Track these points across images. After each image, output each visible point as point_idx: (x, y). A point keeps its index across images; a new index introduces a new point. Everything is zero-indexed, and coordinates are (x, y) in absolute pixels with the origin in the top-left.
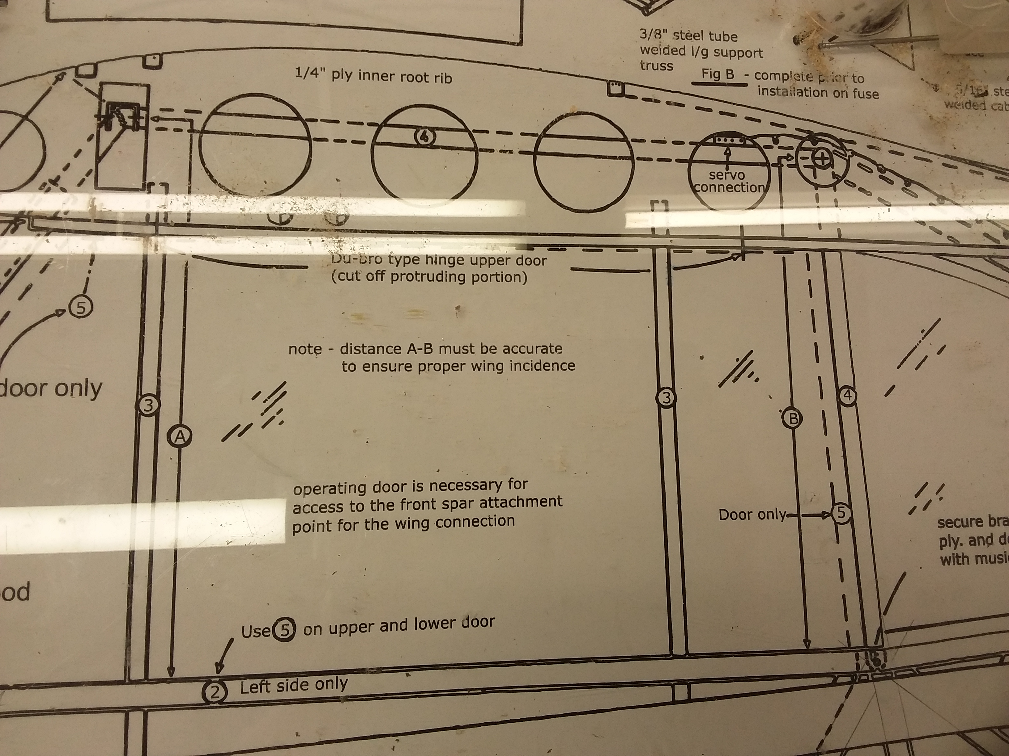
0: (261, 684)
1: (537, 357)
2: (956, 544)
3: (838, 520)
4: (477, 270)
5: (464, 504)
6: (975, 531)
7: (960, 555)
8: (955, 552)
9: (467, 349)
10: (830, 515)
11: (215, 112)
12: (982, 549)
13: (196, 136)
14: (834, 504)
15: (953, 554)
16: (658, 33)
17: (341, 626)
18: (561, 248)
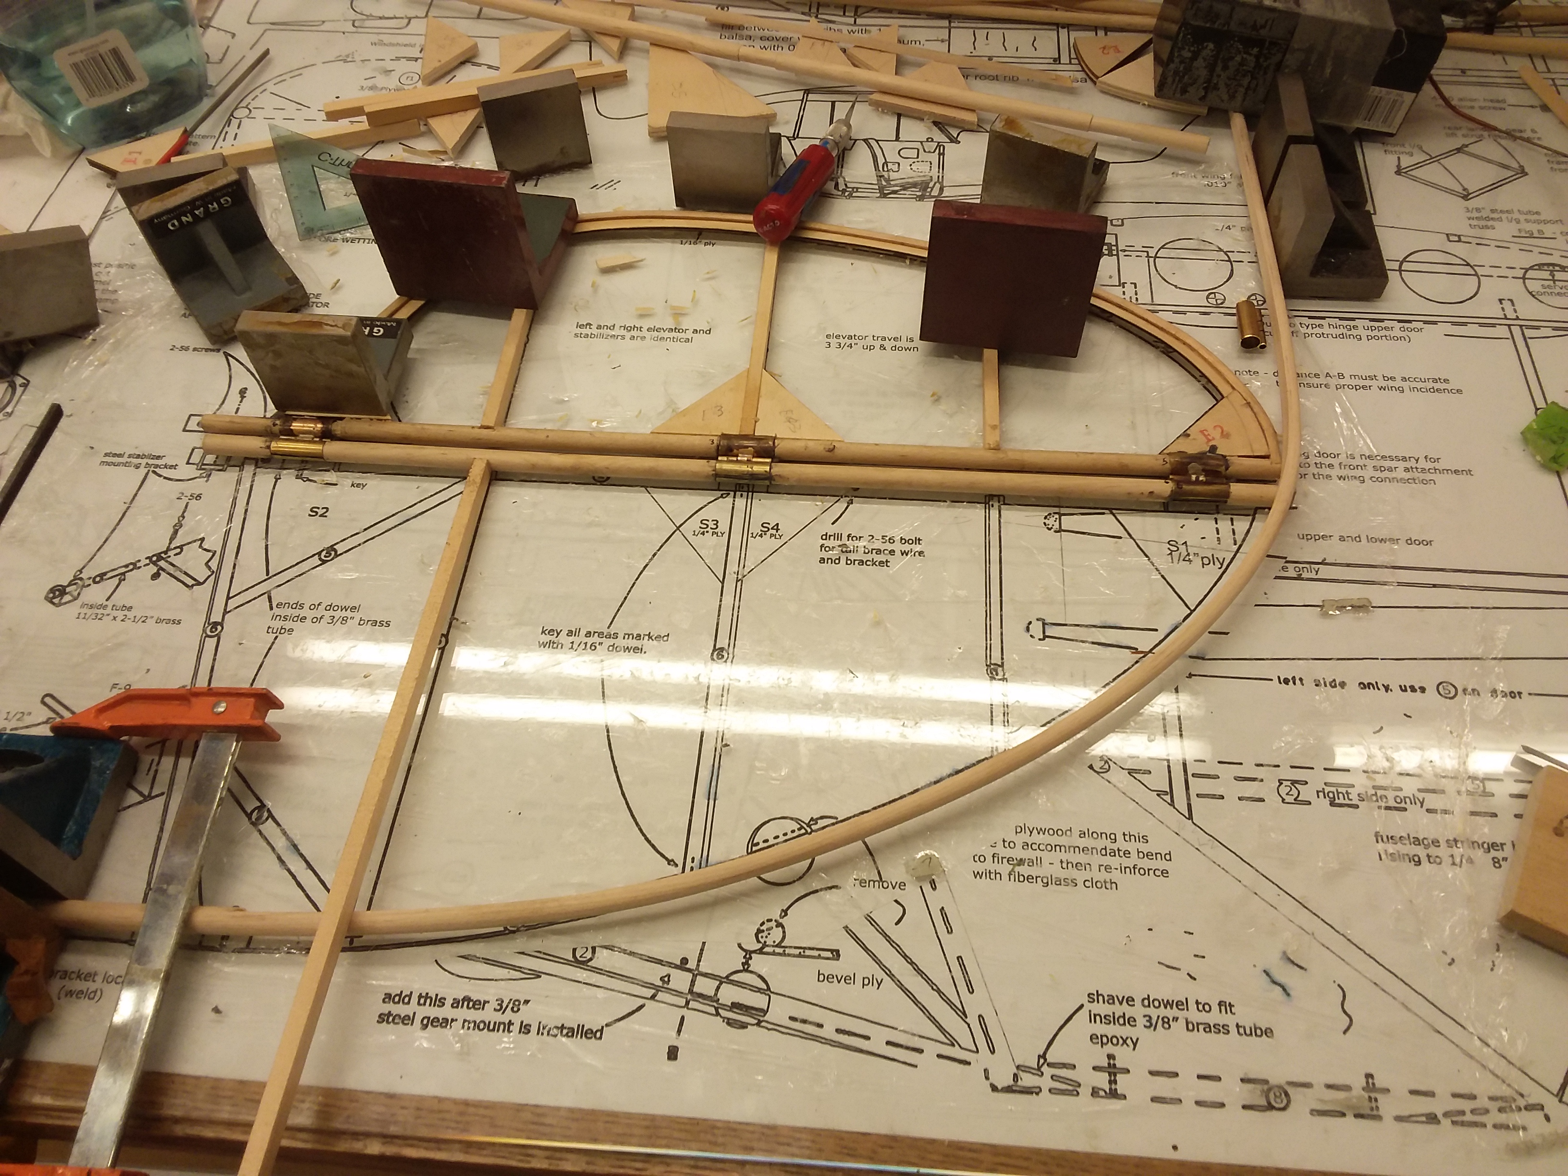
1: (1430, 385)
4: (1369, 332)
5: (1390, 469)
9: (1373, 378)
11: (1162, 247)
13: (1152, 260)
16: (1478, 210)
18: (1435, 323)
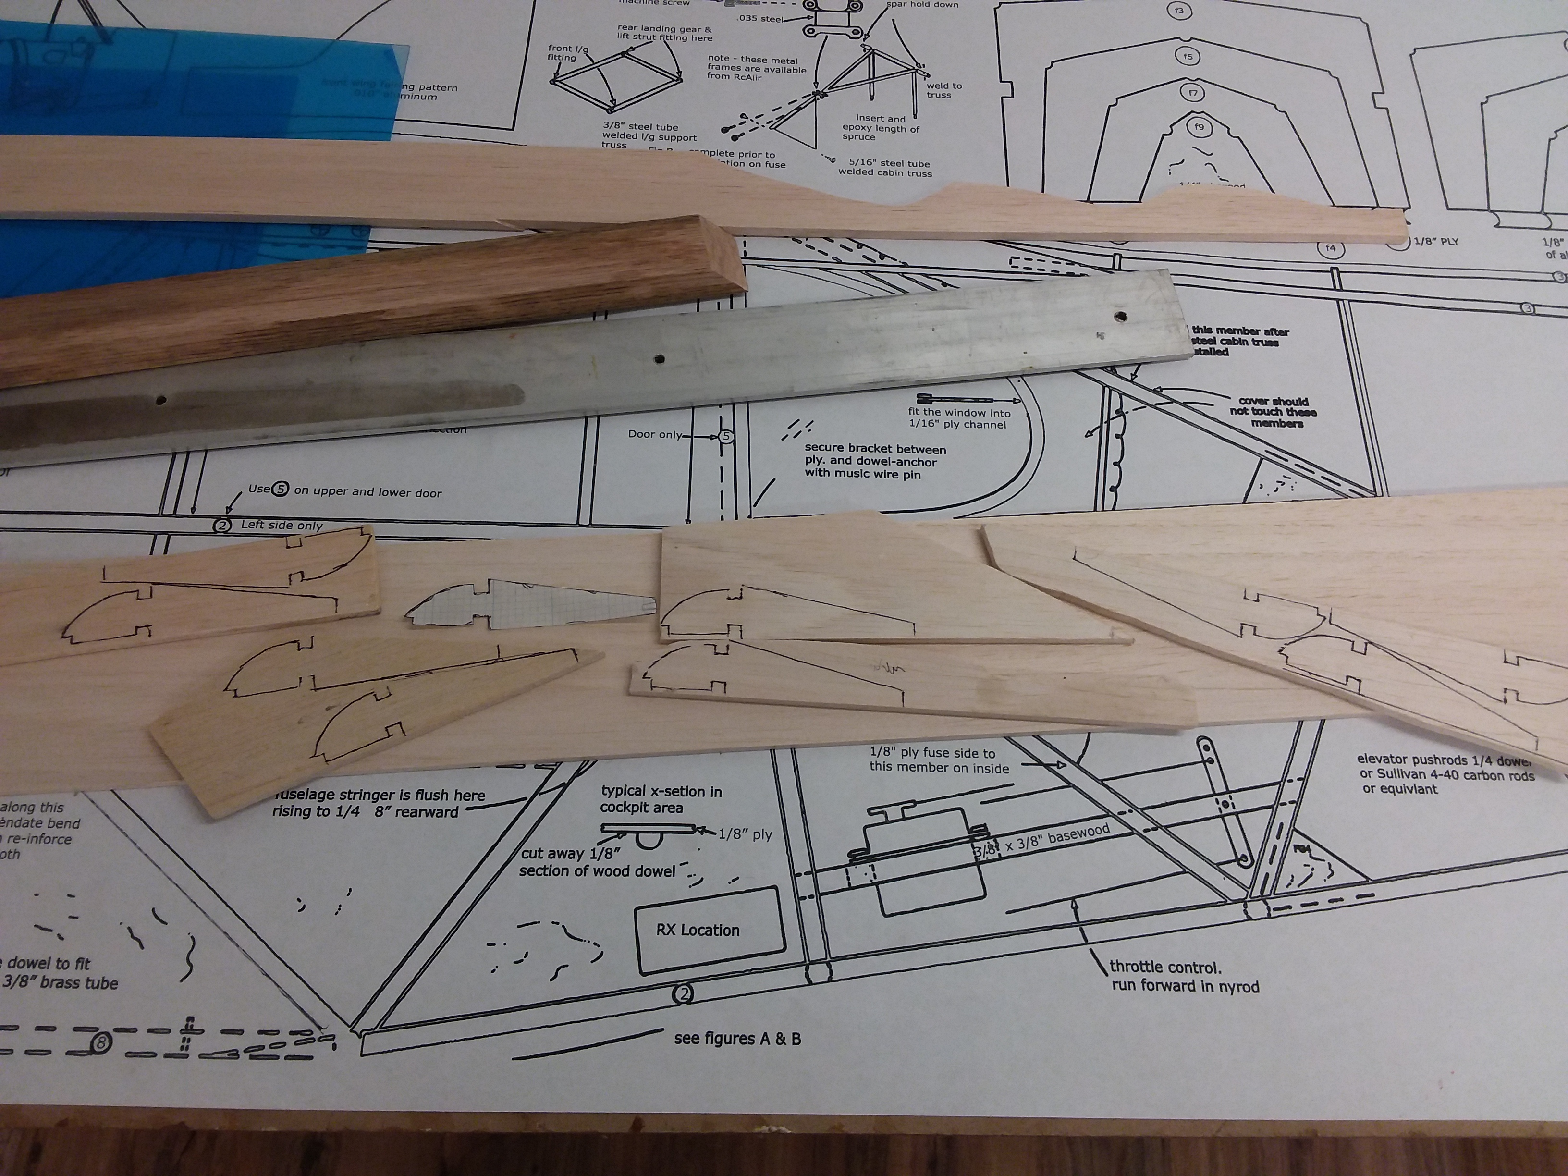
0: (257, 523)
2: (819, 462)
3: (723, 441)
6: (837, 454)
7: (822, 469)
8: (818, 467)
10: (718, 437)
12: (841, 467)
14: (721, 430)
15: (816, 469)
16: (617, 125)
17: (323, 489)
